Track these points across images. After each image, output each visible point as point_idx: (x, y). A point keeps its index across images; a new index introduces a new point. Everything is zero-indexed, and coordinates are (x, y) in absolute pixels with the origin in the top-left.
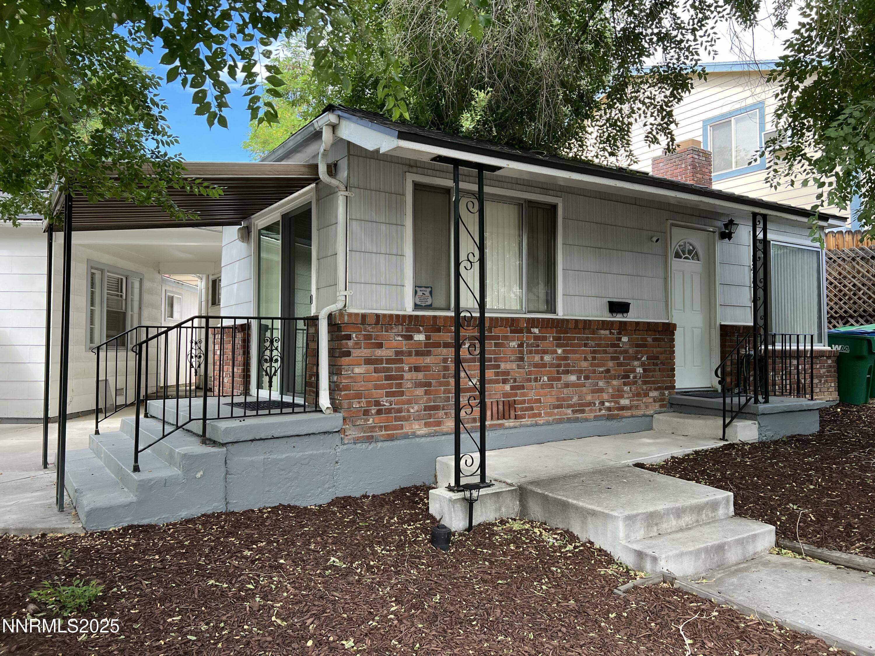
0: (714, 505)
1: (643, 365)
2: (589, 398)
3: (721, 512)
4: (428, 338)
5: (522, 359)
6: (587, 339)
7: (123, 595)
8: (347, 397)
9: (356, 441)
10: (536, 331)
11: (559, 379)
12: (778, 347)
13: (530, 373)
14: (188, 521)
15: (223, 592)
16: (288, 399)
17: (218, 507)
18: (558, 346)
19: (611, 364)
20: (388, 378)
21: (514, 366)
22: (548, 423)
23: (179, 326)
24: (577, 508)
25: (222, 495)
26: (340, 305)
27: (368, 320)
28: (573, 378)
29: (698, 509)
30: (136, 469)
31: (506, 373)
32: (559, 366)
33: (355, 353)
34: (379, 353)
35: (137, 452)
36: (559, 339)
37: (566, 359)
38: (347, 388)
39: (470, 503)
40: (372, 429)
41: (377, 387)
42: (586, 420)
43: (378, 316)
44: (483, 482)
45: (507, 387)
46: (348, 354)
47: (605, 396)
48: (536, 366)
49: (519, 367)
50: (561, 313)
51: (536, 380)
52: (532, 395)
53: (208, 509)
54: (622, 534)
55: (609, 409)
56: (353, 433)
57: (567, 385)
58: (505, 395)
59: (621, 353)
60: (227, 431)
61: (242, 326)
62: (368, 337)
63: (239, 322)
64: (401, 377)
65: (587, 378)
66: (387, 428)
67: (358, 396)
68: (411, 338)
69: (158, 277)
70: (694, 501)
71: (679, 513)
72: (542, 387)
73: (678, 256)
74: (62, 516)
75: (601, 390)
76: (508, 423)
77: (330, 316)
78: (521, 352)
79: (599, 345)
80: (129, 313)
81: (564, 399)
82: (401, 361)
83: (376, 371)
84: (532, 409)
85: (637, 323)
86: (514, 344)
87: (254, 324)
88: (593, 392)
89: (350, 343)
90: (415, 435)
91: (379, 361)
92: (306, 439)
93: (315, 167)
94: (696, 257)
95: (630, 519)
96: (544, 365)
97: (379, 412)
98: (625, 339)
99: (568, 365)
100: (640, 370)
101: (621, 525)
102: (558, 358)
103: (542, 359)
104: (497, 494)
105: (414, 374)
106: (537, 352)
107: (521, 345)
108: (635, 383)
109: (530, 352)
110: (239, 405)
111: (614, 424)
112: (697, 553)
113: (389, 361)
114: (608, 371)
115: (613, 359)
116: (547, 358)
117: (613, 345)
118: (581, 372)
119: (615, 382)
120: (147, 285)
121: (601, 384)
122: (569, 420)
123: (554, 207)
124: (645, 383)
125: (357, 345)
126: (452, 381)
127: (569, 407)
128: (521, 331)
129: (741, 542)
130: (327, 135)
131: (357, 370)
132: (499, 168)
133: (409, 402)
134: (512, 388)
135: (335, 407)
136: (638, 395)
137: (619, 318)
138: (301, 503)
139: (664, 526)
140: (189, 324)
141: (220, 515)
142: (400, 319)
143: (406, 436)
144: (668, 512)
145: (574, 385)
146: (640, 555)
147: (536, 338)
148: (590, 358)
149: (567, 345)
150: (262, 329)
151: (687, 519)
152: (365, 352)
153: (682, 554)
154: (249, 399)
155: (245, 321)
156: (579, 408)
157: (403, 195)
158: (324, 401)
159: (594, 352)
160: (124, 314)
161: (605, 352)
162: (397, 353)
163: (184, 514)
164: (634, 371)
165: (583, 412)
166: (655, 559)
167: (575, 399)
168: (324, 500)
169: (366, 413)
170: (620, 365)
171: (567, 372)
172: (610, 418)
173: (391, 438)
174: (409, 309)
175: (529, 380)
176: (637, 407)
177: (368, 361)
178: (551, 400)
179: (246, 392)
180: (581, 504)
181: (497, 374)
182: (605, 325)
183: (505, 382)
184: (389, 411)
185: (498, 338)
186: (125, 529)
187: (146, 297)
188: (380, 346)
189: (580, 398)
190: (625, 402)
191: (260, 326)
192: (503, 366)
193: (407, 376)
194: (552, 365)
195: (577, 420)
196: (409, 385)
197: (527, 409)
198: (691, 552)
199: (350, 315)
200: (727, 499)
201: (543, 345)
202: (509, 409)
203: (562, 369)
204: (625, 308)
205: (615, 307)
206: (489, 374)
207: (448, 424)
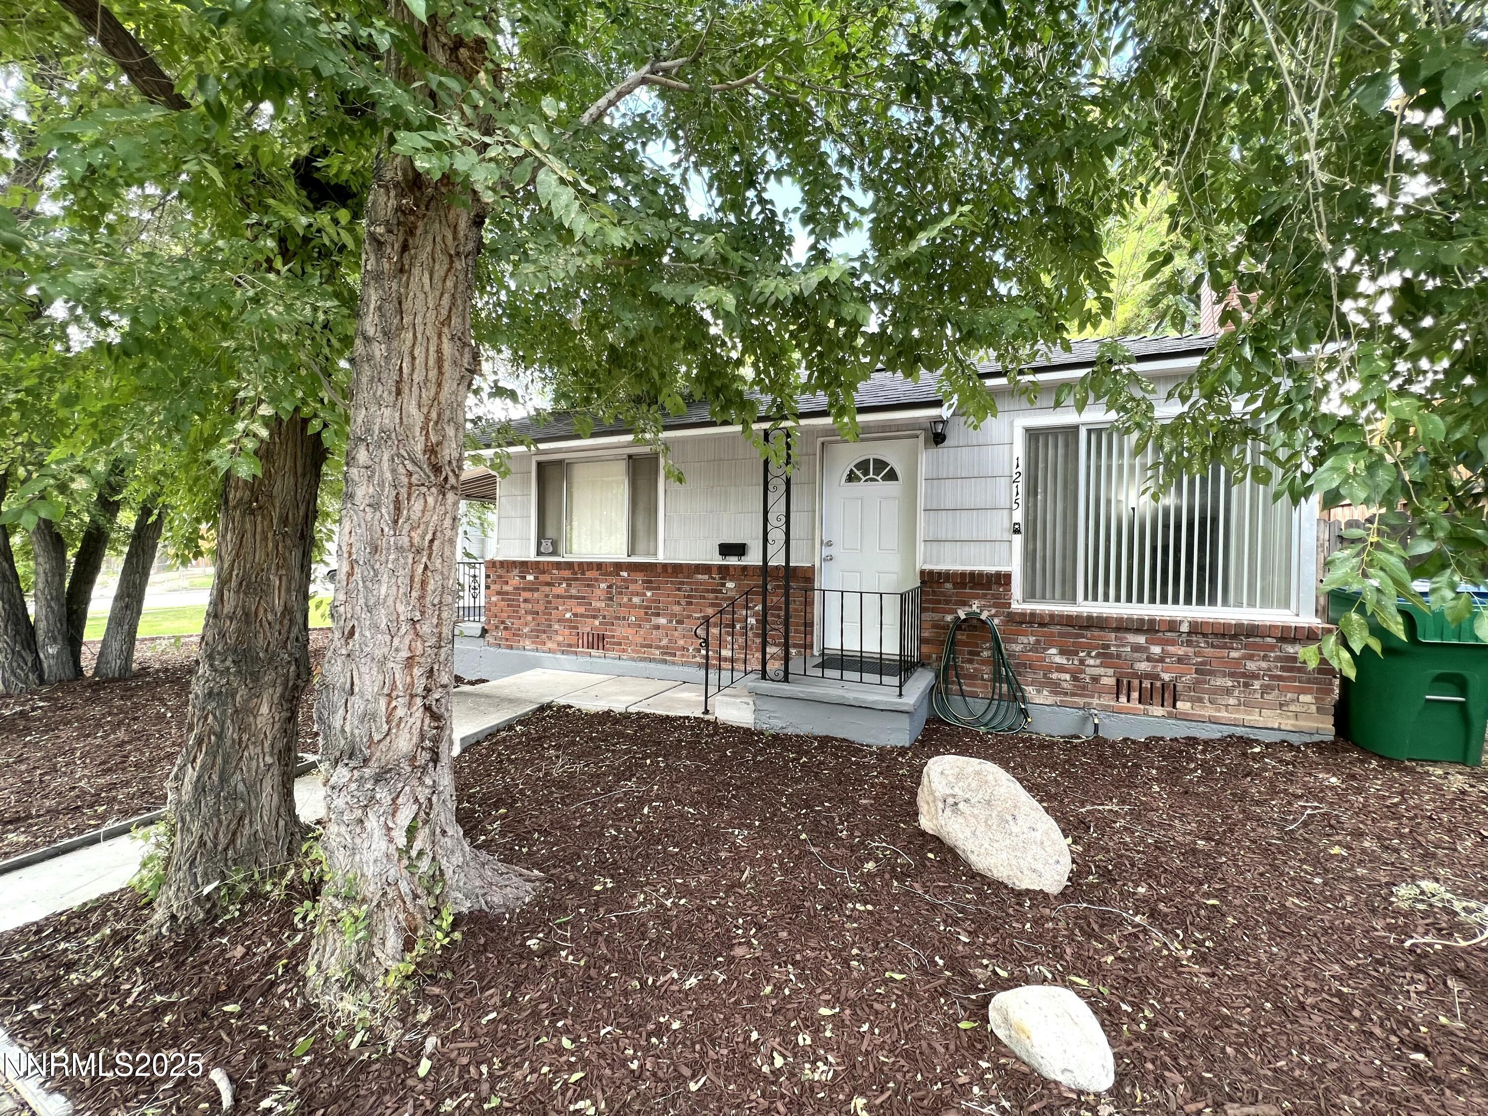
1: (758, 615)
2: (681, 642)
4: (536, 578)
5: (611, 599)
6: (683, 583)
8: (489, 616)
9: (491, 645)
10: (625, 574)
13: (619, 612)
18: (648, 589)
20: (510, 606)
21: (604, 604)
22: (633, 660)
28: (662, 621)
31: (597, 610)
32: (649, 608)
33: (493, 587)
34: (506, 588)
36: (650, 582)
37: (656, 601)
40: (500, 639)
41: (504, 611)
42: (674, 663)
45: (597, 623)
46: (489, 587)
48: (624, 606)
49: (607, 605)
50: (661, 557)
51: (624, 619)
52: (622, 632)
56: (490, 640)
57: (656, 627)
58: (596, 628)
59: (725, 599)
64: (519, 606)
65: (680, 622)
66: (508, 640)
67: (493, 616)
68: (525, 577)
72: (630, 626)
73: (851, 478)
76: (593, 652)
78: (612, 593)
79: (696, 590)
81: (652, 640)
82: (519, 595)
83: (504, 600)
84: (620, 644)
85: (745, 567)
86: (603, 586)
88: (687, 637)
90: (524, 649)
94: (892, 476)
96: (635, 606)
97: (504, 629)
98: (730, 585)
99: (658, 608)
100: (752, 621)
102: (648, 600)
103: (630, 600)
105: (526, 604)
106: (626, 594)
107: (610, 587)
108: (744, 634)
109: (621, 593)
114: (706, 618)
115: (713, 605)
116: (636, 600)
117: (714, 591)
118: (673, 615)
122: (655, 661)
124: (759, 636)
125: (493, 582)
127: (658, 647)
128: (612, 574)
131: (493, 599)
133: (524, 625)
134: (602, 623)
137: (733, 561)
142: (516, 564)
143: (520, 649)
145: (664, 628)
147: (624, 580)
148: (683, 603)
149: (658, 588)
152: (497, 587)
156: (669, 652)
157: (531, 472)
159: (689, 596)
161: (704, 598)
162: (515, 589)
164: (742, 621)
165: (673, 655)
167: (665, 642)
171: (658, 615)
175: (618, 618)
176: (745, 661)
178: (641, 639)
181: (589, 610)
182: (706, 569)
183: (595, 617)
185: (590, 580)
189: (669, 641)
190: (727, 653)
193: (522, 605)
194: (640, 607)
195: (665, 662)
197: (614, 644)
199: (488, 561)
201: (632, 587)
202: (598, 641)
203: (651, 610)
204: (739, 550)
205: (726, 549)
206: (581, 610)
207: (550, 645)
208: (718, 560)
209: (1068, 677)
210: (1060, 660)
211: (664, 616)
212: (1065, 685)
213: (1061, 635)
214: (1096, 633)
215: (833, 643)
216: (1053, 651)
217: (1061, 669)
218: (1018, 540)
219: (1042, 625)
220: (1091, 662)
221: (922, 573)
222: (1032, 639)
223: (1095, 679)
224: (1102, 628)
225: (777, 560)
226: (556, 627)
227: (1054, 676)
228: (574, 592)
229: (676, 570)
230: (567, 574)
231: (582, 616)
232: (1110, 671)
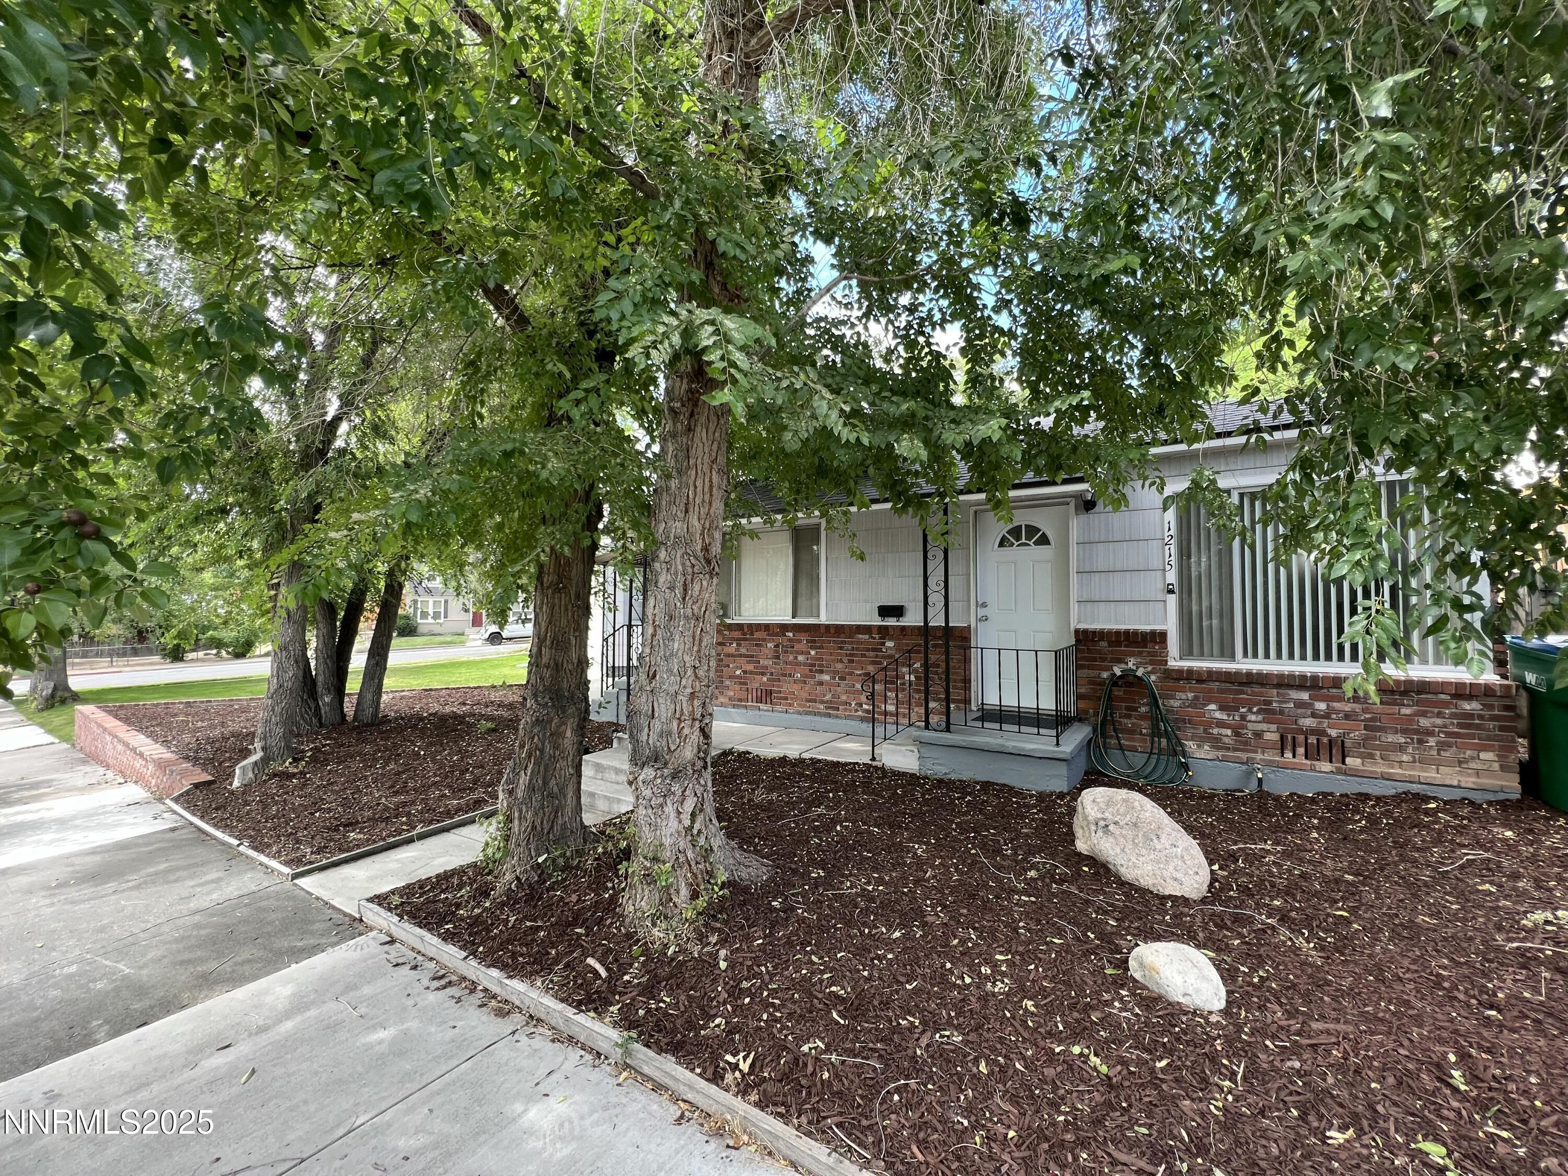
6: (845, 642)
10: (790, 634)
11: (813, 677)
13: (785, 669)
18: (812, 648)
19: (871, 668)
21: (771, 662)
31: (765, 667)
32: (814, 665)
36: (813, 642)
37: (820, 659)
45: (765, 679)
48: (790, 663)
49: (775, 663)
50: (823, 619)
51: (790, 675)
52: (786, 687)
57: (821, 683)
58: (764, 684)
59: (884, 657)
65: (842, 679)
72: (796, 682)
73: (1006, 544)
78: (777, 652)
79: (857, 649)
81: (817, 695)
84: (786, 699)
85: (903, 628)
86: (770, 645)
88: (849, 692)
94: (1044, 541)
98: (890, 644)
99: (821, 665)
100: (910, 677)
102: (812, 659)
103: (796, 658)
106: (791, 652)
107: (777, 646)
108: (903, 690)
109: (786, 652)
114: (867, 675)
115: (874, 663)
116: (801, 658)
117: (874, 650)
122: (821, 715)
123: (819, 526)
124: (917, 691)
127: (822, 702)
128: (776, 634)
134: (769, 680)
137: (891, 622)
147: (790, 640)
148: (845, 660)
149: (821, 647)
156: (833, 705)
159: (851, 655)
161: (864, 656)
164: (902, 678)
167: (828, 697)
171: (821, 672)
175: (785, 675)
176: (905, 715)
178: (804, 694)
181: (756, 668)
183: (763, 674)
185: (757, 639)
190: (888, 708)
192: (762, 662)
194: (805, 664)
195: (829, 715)
197: (781, 699)
201: (797, 647)
202: (766, 696)
203: (815, 668)
204: (897, 611)
205: (885, 611)
206: (750, 667)
207: (722, 699)
208: (877, 621)
209: (1229, 732)
210: (1218, 715)
211: (827, 673)
212: (1226, 740)
213: (1221, 691)
214: (1257, 689)
215: (992, 699)
216: (1212, 707)
217: (1221, 724)
218: (1172, 600)
219: (1200, 681)
220: (1253, 717)
221: (1077, 632)
222: (1190, 695)
223: (1258, 735)
224: (1262, 685)
225: (937, 621)
226: (728, 683)
227: (1215, 731)
228: (743, 651)
229: (839, 630)
230: (737, 634)
231: (751, 673)
232: (1274, 727)
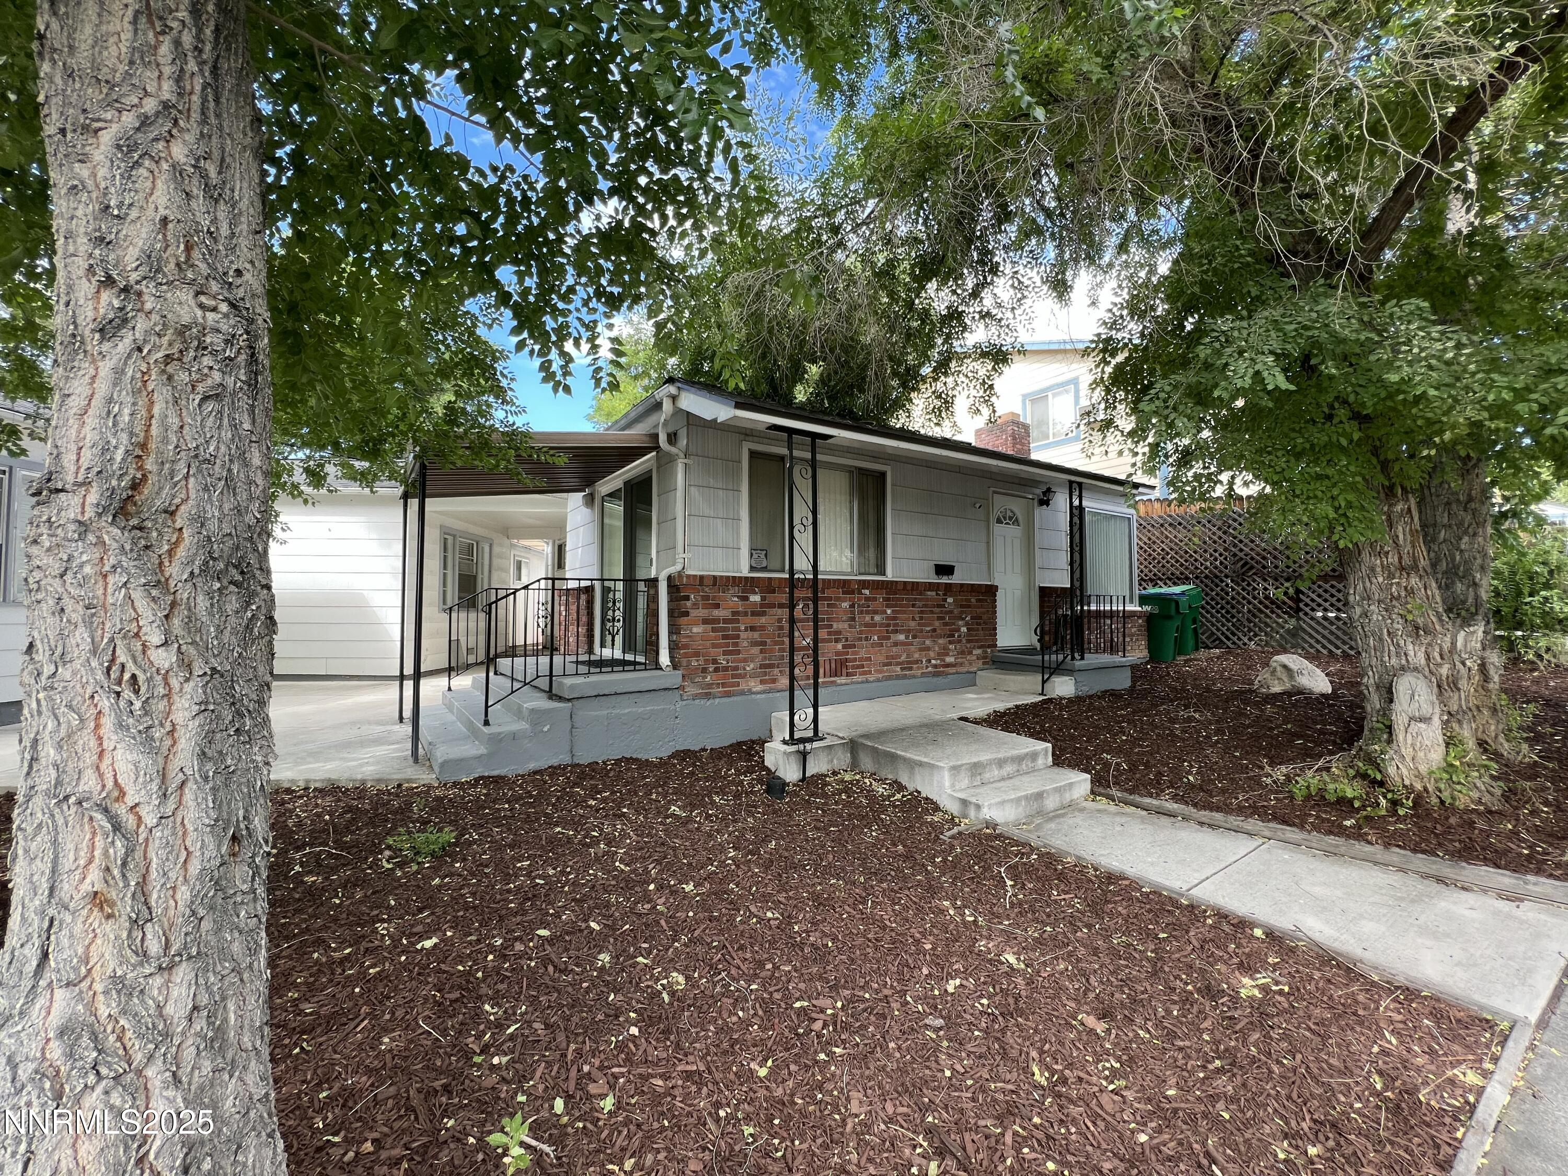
0: (1034, 756)
1: (967, 624)
2: (916, 656)
3: (1040, 762)
4: (763, 598)
5: (853, 619)
6: (915, 599)
7: (475, 841)
8: (686, 655)
9: (695, 697)
10: (867, 592)
11: (889, 638)
12: (1093, 607)
13: (861, 632)
14: (536, 772)
15: (569, 840)
16: (629, 657)
17: (562, 758)
18: (888, 606)
19: (937, 623)
20: (725, 637)
21: (846, 625)
22: (878, 680)
23: (526, 587)
24: (905, 759)
25: (568, 748)
26: (679, 567)
27: (706, 582)
28: (902, 637)
29: (1019, 759)
30: (486, 723)
31: (839, 633)
32: (889, 625)
33: (694, 613)
34: (716, 613)
35: (487, 707)
36: (888, 599)
37: (895, 618)
38: (686, 646)
39: (804, 755)
40: (710, 686)
41: (714, 646)
42: (914, 677)
43: (715, 577)
44: (816, 736)
45: (840, 646)
46: (687, 614)
47: (932, 654)
48: (867, 625)
49: (850, 626)
50: (890, 575)
51: (867, 639)
52: (863, 654)
53: (555, 762)
54: (947, 784)
55: (935, 666)
56: (692, 690)
57: (896, 644)
59: (947, 613)
60: (572, 687)
61: (587, 588)
62: (706, 598)
63: (584, 584)
64: (738, 637)
65: (914, 637)
66: (724, 685)
67: (697, 654)
68: (746, 598)
69: (507, 541)
70: (1015, 752)
71: (1001, 763)
72: (873, 645)
73: (999, 521)
74: (417, 767)
75: (928, 649)
76: (839, 680)
77: (669, 578)
78: (853, 613)
79: (925, 606)
80: (480, 576)
81: (893, 657)
82: (738, 621)
83: (714, 630)
84: (862, 666)
85: (962, 585)
87: (597, 585)
88: (921, 650)
89: (689, 604)
90: (751, 692)
91: (716, 621)
92: (648, 695)
93: (655, 436)
94: (1016, 523)
95: (955, 769)
96: (875, 625)
97: (716, 670)
98: (950, 600)
99: (896, 625)
100: (964, 629)
101: (946, 774)
102: (888, 618)
103: (872, 619)
104: (829, 747)
105: (750, 634)
106: (868, 612)
107: (852, 606)
108: (960, 642)
109: (861, 613)
110: (583, 663)
111: (940, 680)
112: (1018, 800)
113: (726, 621)
114: (934, 630)
115: (939, 618)
116: (877, 618)
117: (939, 606)
118: (909, 631)
119: (941, 641)
120: (496, 549)
121: (928, 642)
122: (898, 677)
123: (883, 475)
124: (969, 641)
125: (695, 606)
126: (787, 640)
127: (898, 664)
128: (853, 592)
129: (1058, 790)
130: (667, 406)
131: (695, 630)
132: (831, 437)
133: (745, 660)
134: (844, 647)
135: (675, 665)
136: (963, 653)
137: (945, 580)
138: (643, 756)
139: (987, 776)
140: (536, 586)
141: (566, 766)
142: (736, 581)
143: (742, 693)
144: (990, 762)
145: (903, 644)
146: (964, 803)
147: (867, 599)
149: (896, 606)
150: (606, 591)
151: (1009, 769)
152: (702, 613)
153: (1003, 802)
154: (593, 658)
155: (588, 583)
156: (908, 665)
157: (740, 462)
158: (664, 659)
160: (475, 577)
161: (933, 612)
162: (734, 613)
163: (532, 766)
164: (958, 630)
165: (911, 669)
166: (978, 807)
167: (903, 658)
168: (665, 754)
169: (704, 670)
170: (946, 624)
171: (896, 632)
172: (936, 674)
173: (728, 695)
174: (745, 572)
175: (860, 639)
176: (961, 664)
177: (706, 621)
178: (882, 659)
179: (590, 651)
180: (908, 755)
181: (829, 633)
182: (931, 586)
184: (726, 669)
185: (830, 599)
186: (477, 780)
187: (496, 561)
188: (717, 606)
189: (908, 656)
190: (950, 660)
191: (603, 587)
192: (835, 625)
193: (743, 635)
194: (881, 625)
195: (905, 677)
196: (745, 644)
197: (858, 667)
198: (1012, 800)
199: (688, 576)
200: (1046, 750)
201: (874, 605)
202: (841, 667)
203: (892, 627)
204: (949, 570)
205: (940, 570)
208: (938, 579)
229: (913, 587)
231: (823, 640)
